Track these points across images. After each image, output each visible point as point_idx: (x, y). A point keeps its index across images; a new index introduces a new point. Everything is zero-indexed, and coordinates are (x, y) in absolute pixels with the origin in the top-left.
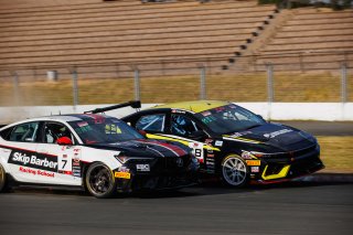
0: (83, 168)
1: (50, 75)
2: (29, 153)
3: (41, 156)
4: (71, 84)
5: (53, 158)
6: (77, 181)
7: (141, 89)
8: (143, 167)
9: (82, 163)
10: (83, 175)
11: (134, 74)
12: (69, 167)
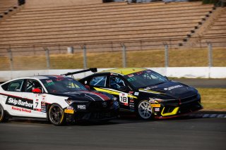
1: (69, 49)
6: (44, 115)
8: (81, 107)
9: (47, 104)
10: (47, 112)
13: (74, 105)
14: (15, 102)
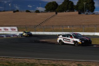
0: (74, 41)
1: (69, 27)
2: (66, 39)
3: (68, 39)
4: (72, 28)
5: (70, 40)
6: (73, 43)
7: (84, 30)
8: (83, 42)
10: (74, 43)
11: (83, 27)
12: (72, 41)
13: (81, 41)
14: (66, 40)
